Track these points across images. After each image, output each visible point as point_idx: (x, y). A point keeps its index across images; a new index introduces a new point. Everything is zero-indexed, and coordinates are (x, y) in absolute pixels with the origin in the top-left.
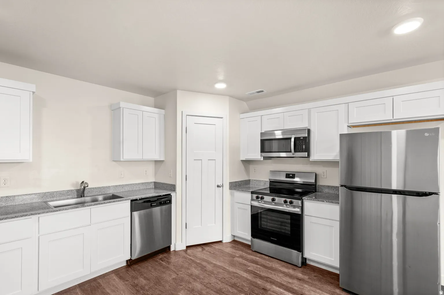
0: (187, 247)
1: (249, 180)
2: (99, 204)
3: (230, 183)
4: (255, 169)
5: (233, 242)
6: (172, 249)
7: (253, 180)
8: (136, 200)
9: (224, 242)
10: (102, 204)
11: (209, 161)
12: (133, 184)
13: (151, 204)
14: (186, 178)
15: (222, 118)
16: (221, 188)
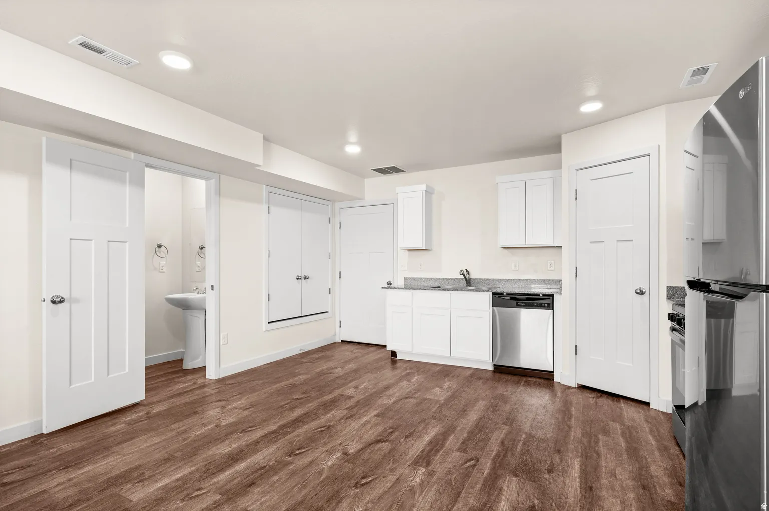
0: (581, 387)
2: (457, 290)
6: (556, 379)
8: (501, 294)
10: (459, 290)
11: (620, 244)
12: (530, 280)
13: (517, 303)
14: (576, 273)
15: (649, 155)
16: (646, 296)
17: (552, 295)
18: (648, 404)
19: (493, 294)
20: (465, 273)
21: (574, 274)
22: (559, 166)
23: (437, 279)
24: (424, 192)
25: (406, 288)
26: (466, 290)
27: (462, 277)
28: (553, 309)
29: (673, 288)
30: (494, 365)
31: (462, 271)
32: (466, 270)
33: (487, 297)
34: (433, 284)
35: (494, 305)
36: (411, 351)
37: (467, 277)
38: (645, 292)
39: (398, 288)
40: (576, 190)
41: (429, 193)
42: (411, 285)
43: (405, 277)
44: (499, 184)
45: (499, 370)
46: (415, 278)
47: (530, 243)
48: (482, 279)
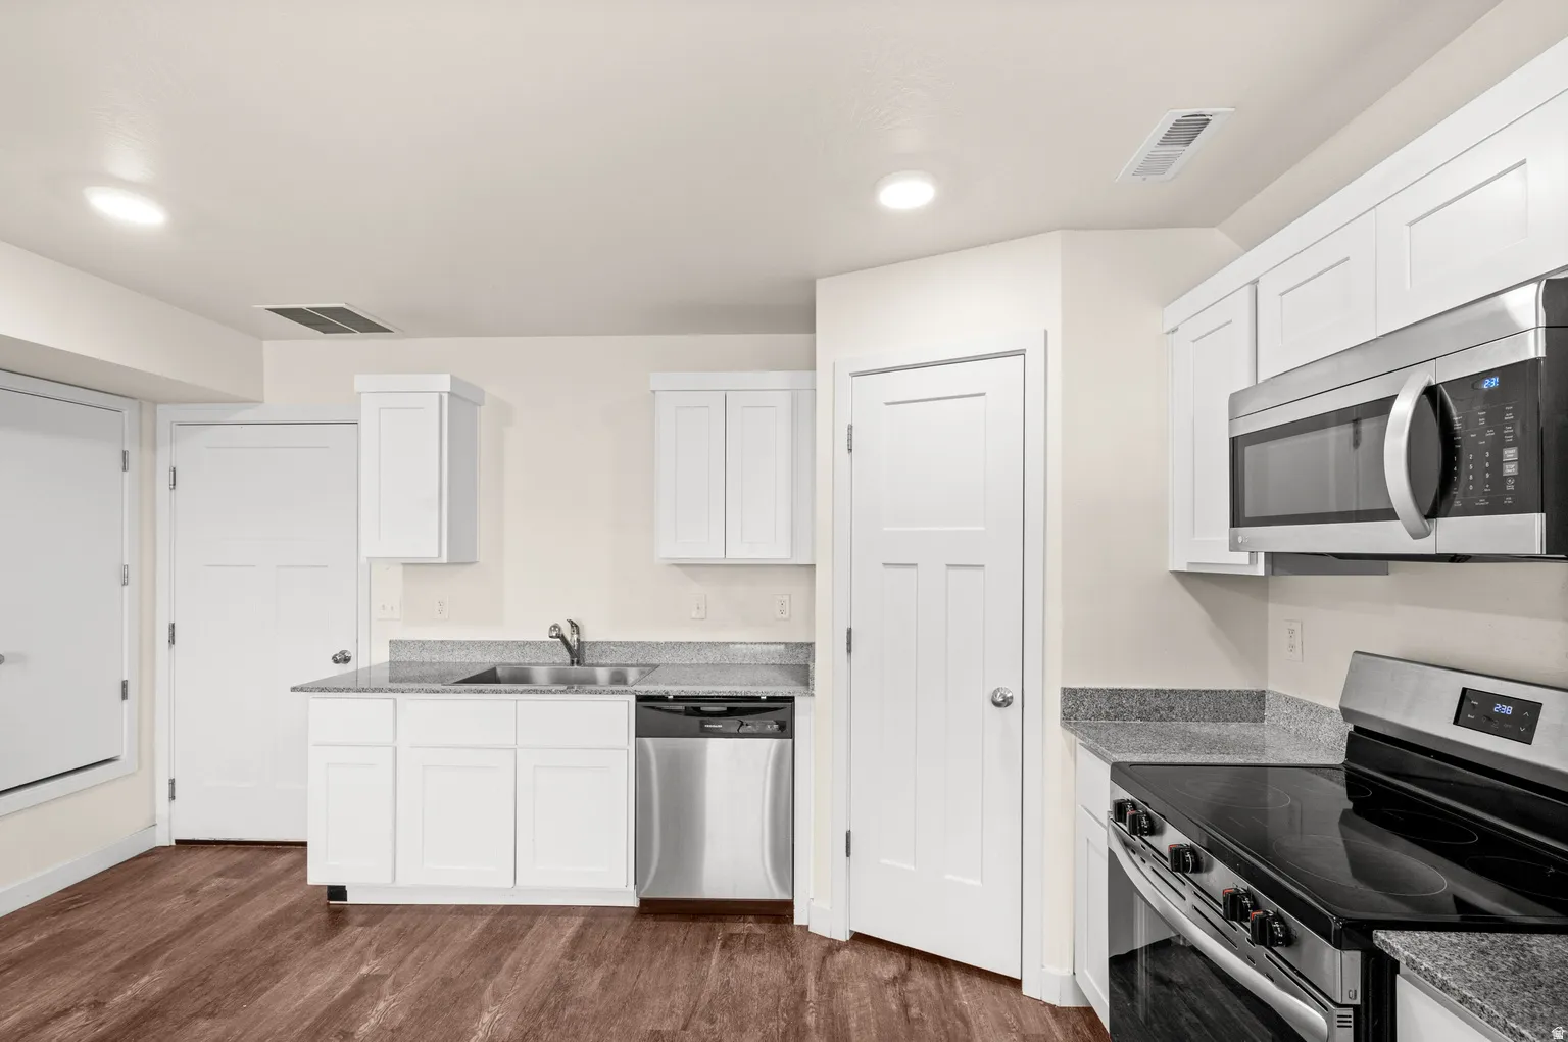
0: (859, 938)
1: (1260, 697)
2: (536, 692)
3: (1069, 694)
4: (1292, 631)
5: (1074, 1018)
6: (799, 919)
7: (1279, 696)
8: (662, 699)
9: (1027, 990)
10: (543, 692)
11: (952, 572)
13: (702, 723)
14: (849, 643)
15: (1021, 353)
16: (1014, 710)
17: (791, 700)
18: (1016, 983)
19: (640, 699)
20: (567, 631)
21: (844, 645)
22: (809, 363)
23: (489, 644)
24: (446, 397)
27: (558, 642)
28: (792, 737)
29: (1074, 691)
30: (642, 897)
31: (555, 626)
32: (571, 622)
33: (620, 710)
34: (477, 657)
35: (642, 730)
36: (389, 880)
37: (573, 643)
38: (1011, 697)
40: (850, 428)
41: (462, 402)
42: (411, 661)
43: (394, 638)
44: (657, 393)
45: (653, 909)
46: (423, 643)
47: (734, 556)
48: (615, 644)
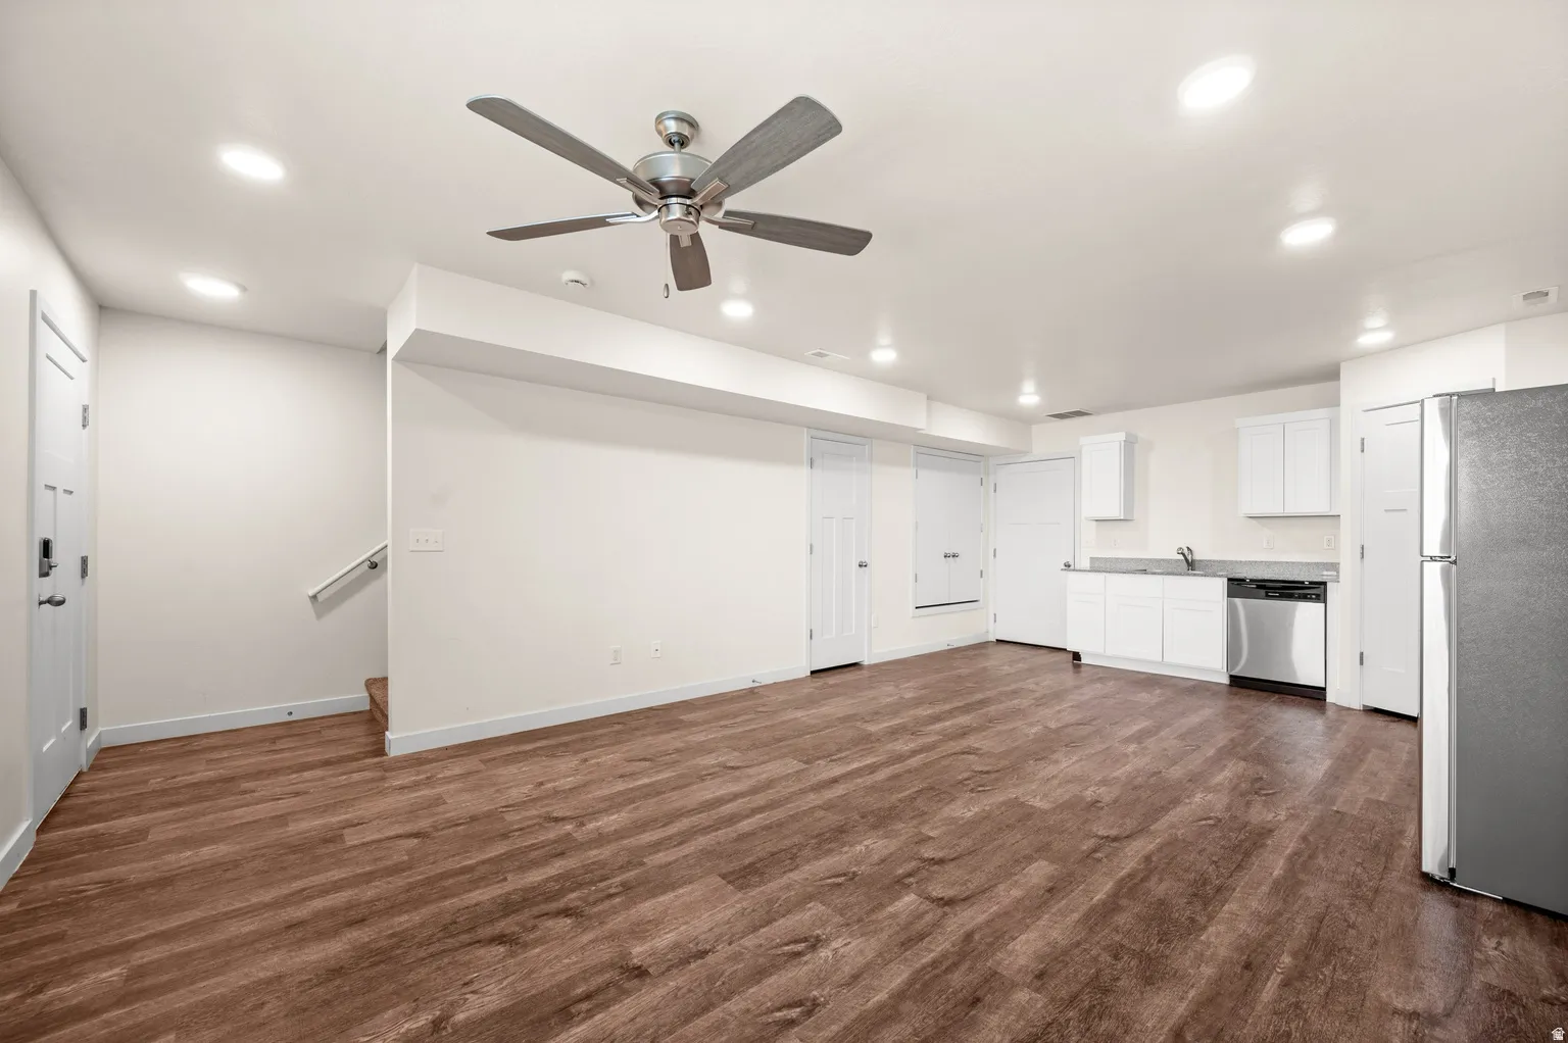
6: (1330, 698)
8: (1242, 580)
12: (1293, 563)
13: (1267, 593)
14: (1363, 553)
17: (1325, 584)
19: (1229, 580)
20: (1186, 552)
21: (1359, 555)
22: (1334, 402)
23: (1141, 560)
24: (1123, 444)
25: (1093, 570)
26: (1188, 575)
27: (1181, 557)
28: (1325, 602)
30: (1231, 676)
31: (1180, 548)
32: (1188, 548)
33: (1220, 585)
34: (1134, 567)
35: (1232, 594)
36: (1102, 651)
37: (1189, 558)
39: (1080, 571)
40: (1363, 439)
41: (1130, 444)
42: (1100, 566)
43: (1094, 557)
44: (1240, 429)
45: (1238, 682)
46: (1107, 559)
47: (1291, 510)
48: (1214, 561)
